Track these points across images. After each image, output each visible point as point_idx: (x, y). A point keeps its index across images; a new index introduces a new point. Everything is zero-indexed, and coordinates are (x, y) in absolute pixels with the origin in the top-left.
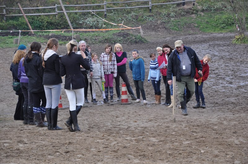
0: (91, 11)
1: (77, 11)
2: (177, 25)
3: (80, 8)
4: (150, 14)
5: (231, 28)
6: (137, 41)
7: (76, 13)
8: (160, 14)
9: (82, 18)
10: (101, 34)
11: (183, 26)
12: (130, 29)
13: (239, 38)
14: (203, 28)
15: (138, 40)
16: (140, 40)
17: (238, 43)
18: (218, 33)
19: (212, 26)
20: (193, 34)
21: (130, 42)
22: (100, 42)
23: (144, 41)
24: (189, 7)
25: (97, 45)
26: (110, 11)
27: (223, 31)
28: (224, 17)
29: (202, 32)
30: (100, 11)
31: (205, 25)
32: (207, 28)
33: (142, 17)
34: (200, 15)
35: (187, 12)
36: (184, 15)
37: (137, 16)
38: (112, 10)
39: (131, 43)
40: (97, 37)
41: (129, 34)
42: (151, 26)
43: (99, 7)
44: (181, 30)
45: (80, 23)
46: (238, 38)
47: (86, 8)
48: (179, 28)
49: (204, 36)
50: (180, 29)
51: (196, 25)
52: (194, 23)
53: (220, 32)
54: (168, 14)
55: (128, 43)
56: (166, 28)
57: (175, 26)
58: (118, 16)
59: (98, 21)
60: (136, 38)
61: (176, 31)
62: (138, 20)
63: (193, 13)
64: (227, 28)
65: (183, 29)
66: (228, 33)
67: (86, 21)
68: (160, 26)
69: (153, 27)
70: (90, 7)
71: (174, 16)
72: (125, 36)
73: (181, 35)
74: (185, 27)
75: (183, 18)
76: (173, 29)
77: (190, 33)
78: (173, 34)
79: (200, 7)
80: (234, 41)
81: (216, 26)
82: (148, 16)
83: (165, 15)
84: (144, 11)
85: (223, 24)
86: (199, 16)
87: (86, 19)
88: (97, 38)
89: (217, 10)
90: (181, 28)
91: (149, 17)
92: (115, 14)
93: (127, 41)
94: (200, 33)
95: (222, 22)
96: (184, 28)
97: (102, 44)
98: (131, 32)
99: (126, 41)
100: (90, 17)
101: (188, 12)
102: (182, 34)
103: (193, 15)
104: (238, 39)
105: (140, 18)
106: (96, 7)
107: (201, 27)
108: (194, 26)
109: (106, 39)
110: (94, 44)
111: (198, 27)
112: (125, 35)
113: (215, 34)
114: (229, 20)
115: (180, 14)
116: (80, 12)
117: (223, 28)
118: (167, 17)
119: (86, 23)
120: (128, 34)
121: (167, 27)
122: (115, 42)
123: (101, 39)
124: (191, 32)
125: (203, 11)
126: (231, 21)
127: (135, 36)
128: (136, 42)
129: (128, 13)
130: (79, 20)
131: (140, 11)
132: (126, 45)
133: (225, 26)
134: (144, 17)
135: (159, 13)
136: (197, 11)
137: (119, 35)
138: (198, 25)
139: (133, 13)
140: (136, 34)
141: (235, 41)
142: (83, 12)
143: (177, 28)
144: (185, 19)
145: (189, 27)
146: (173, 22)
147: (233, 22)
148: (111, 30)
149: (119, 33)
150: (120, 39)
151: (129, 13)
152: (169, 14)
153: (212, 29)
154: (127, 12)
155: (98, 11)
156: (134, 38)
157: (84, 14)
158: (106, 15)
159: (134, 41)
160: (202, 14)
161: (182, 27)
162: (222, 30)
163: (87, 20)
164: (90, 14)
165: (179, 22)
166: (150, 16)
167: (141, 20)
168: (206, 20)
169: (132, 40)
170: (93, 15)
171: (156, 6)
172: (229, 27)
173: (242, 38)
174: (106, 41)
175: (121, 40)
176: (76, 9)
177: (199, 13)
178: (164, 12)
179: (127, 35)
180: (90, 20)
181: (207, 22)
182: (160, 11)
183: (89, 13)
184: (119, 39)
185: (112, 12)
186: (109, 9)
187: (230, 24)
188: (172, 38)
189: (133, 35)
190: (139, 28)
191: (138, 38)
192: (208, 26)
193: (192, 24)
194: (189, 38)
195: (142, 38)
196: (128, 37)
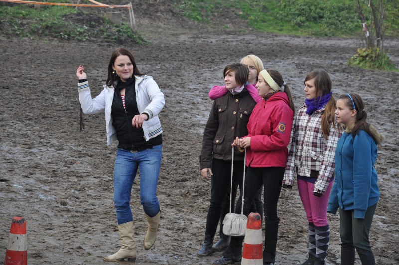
2: (199, 9)
5: (316, 28)
6: (123, 38)
10: (33, 12)
11: (212, 12)
12: (101, 7)
13: (367, 56)
14: (257, 21)
15: (125, 36)
16: (128, 36)
17: (366, 66)
18: (290, 36)
19: (276, 18)
20: (234, 33)
21: (105, 38)
22: (34, 32)
23: (138, 41)
25: (26, 39)
27: (299, 34)
29: (255, 31)
31: (261, 15)
32: (264, 21)
39: (108, 42)
40: (24, 18)
41: (103, 19)
42: (141, 5)
44: (208, 23)
46: (364, 54)
48: (202, 16)
49: (264, 41)
50: (205, 18)
51: (241, 13)
52: (237, 8)
53: (293, 33)
55: (100, 40)
56: (173, 14)
57: (193, 11)
60: (119, 31)
61: (196, 23)
64: (309, 27)
65: (212, 19)
66: (312, 38)
68: (162, 8)
69: (145, 7)
72: (93, 23)
73: (209, 33)
74: (216, 14)
76: (189, 17)
77: (228, 30)
78: (190, 28)
80: (354, 60)
81: (285, 20)
85: (299, 15)
88: (25, 22)
90: (208, 16)
93: (99, 38)
94: (251, 33)
95: (297, 12)
96: (214, 16)
97: (38, 38)
98: (106, 16)
99: (97, 36)
102: (211, 30)
104: (364, 58)
107: (252, 17)
108: (236, 14)
109: (47, 27)
110: (18, 35)
111: (245, 17)
112: (95, 21)
113: (285, 39)
114: (313, 8)
117: (299, 25)
120: (99, 18)
121: (177, 10)
122: (69, 35)
123: (34, 25)
124: (230, 27)
126: (318, 10)
127: (116, 27)
128: (120, 42)
132: (95, 46)
133: (303, 22)
137: (80, 19)
138: (245, 14)
140: (118, 21)
141: (357, 62)
143: (199, 14)
145: (224, 16)
147: (321, 15)
148: (53, 6)
149: (79, 15)
150: (82, 31)
153: (275, 25)
156: (114, 30)
159: (115, 39)
161: (210, 13)
162: (296, 30)
168: (262, 4)
169: (109, 36)
172: (312, 24)
173: (374, 55)
174: (47, 32)
175: (84, 32)
179: (99, 21)
181: (265, 9)
184: (79, 30)
187: (315, 19)
188: (193, 38)
189: (112, 24)
190: (126, 8)
191: (124, 32)
192: (266, 18)
193: (232, 9)
194: (232, 42)
195: (133, 32)
196: (102, 27)
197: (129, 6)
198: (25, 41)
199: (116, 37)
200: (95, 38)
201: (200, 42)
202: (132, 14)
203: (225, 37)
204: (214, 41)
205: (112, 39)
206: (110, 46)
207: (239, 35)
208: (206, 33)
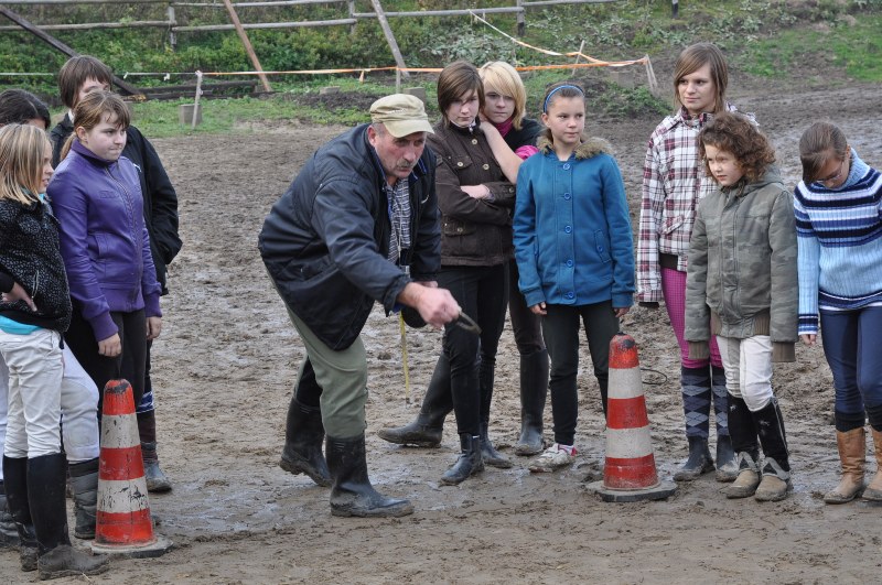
0: (471, 11)
1: (424, 12)
2: (769, 59)
4: (674, 21)
6: (637, 108)
7: (420, 20)
8: (708, 20)
9: (442, 38)
11: (789, 61)
14: (859, 67)
15: (641, 104)
16: (646, 105)
20: (824, 88)
21: (609, 111)
23: (662, 110)
26: (535, 13)
29: (857, 81)
30: (502, 13)
31: (867, 58)
32: (870, 66)
33: (648, 32)
34: (846, 23)
35: (800, 16)
36: (789, 26)
37: (628, 27)
38: (545, 10)
39: (614, 116)
41: (606, 84)
44: (784, 76)
45: (434, 52)
48: (775, 68)
49: (869, 94)
50: (779, 71)
51: (835, 58)
52: (828, 51)
54: (736, 21)
55: (601, 115)
57: (760, 62)
58: (566, 31)
60: (631, 99)
61: (765, 78)
62: (630, 43)
63: (819, 18)
65: (790, 72)
67: (455, 46)
71: (757, 27)
72: (590, 91)
73: (786, 92)
74: (796, 63)
75: (787, 33)
76: (754, 71)
77: (815, 84)
78: (755, 88)
82: (667, 30)
83: (725, 23)
86: (840, 27)
87: (456, 39)
90: (783, 68)
91: (671, 33)
92: (553, 21)
93: (601, 111)
94: (850, 85)
96: (793, 66)
98: (613, 79)
99: (596, 109)
100: (469, 32)
101: (803, 15)
102: (787, 86)
103: (821, 25)
105: (640, 35)
107: (852, 62)
108: (826, 60)
111: (842, 63)
112: (593, 87)
115: (777, 20)
116: (435, 16)
118: (732, 30)
119: (455, 53)
120: (601, 83)
121: (734, 64)
124: (819, 80)
125: (854, 9)
127: (627, 92)
128: (632, 114)
129: (600, 17)
130: (431, 44)
131: (641, 12)
132: (595, 124)
134: (655, 33)
135: (704, 18)
136: (835, 11)
138: (840, 58)
139: (615, 19)
140: (629, 84)
142: (445, 16)
143: (769, 66)
144: (795, 39)
145: (809, 65)
146: (753, 47)
151: (604, 18)
152: (739, 22)
154: (596, 15)
155: (496, 13)
156: (623, 97)
157: (448, 24)
158: (522, 25)
159: (625, 110)
160: (853, 20)
161: (786, 63)
163: (458, 43)
164: (468, 22)
165: (774, 46)
166: (673, 28)
167: (644, 42)
168: (867, 40)
169: (616, 107)
170: (477, 26)
176: (421, 4)
177: (841, 17)
178: (723, 13)
179: (600, 87)
180: (467, 44)
181: (871, 47)
182: (706, 11)
183: (467, 19)
185: (543, 17)
186: (535, 6)
188: (758, 100)
189: (620, 88)
190: (642, 63)
191: (639, 100)
192: (875, 61)
193: (821, 53)
194: (818, 99)
195: (653, 98)
196: (604, 95)
197: (645, 60)
199: (626, 107)
200: (594, 112)
201: (767, 105)
202: (650, 72)
203: (808, 94)
204: (789, 101)
205: (620, 111)
206: (617, 121)
207: (831, 90)
208: (780, 92)
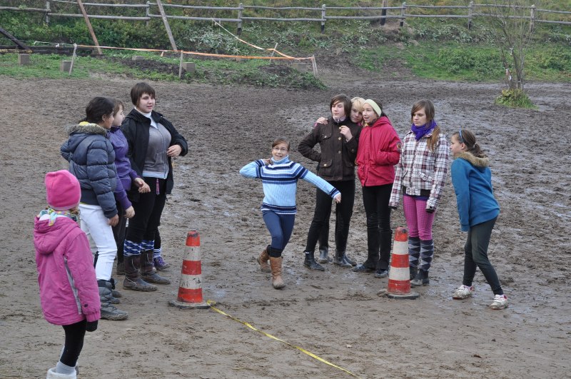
0: (213, 19)
1: (187, 17)
2: (371, 60)
3: (192, 13)
4: (322, 35)
5: (468, 75)
6: (307, 84)
7: (184, 22)
8: (340, 35)
9: (196, 32)
10: (235, 64)
12: (290, 59)
13: (510, 96)
14: (419, 69)
15: (309, 82)
16: (312, 83)
17: (509, 104)
18: (447, 81)
19: (435, 67)
20: (400, 79)
21: (292, 84)
22: (235, 80)
23: (320, 86)
24: (392, 28)
25: (228, 86)
26: (247, 23)
27: (454, 79)
28: (457, 51)
29: (417, 77)
30: (229, 22)
31: (423, 64)
32: (425, 69)
33: (308, 39)
34: (413, 44)
35: (388, 38)
36: (382, 43)
37: (297, 36)
38: (252, 22)
39: (295, 88)
40: (227, 70)
41: (291, 69)
42: (323, 57)
43: (228, 13)
44: (379, 71)
45: (191, 40)
46: (507, 95)
47: (204, 12)
48: (374, 66)
49: (425, 85)
50: (376, 68)
51: (406, 63)
52: (402, 59)
53: (449, 79)
54: (354, 37)
56: (350, 64)
57: (366, 62)
58: (263, 34)
59: (224, 41)
60: (304, 79)
61: (369, 71)
62: (298, 45)
63: (399, 40)
64: (462, 74)
65: (382, 68)
66: (465, 83)
67: (203, 38)
68: (340, 60)
69: (326, 59)
70: (212, 13)
71: (365, 42)
72: (283, 72)
73: (380, 79)
75: (382, 47)
76: (363, 66)
77: (395, 77)
78: (363, 76)
79: (411, 31)
80: (499, 99)
81: (442, 68)
82: (318, 39)
83: (349, 38)
84: (312, 27)
85: (454, 64)
86: (409, 46)
87: (203, 34)
88: (227, 72)
89: (441, 38)
90: (378, 66)
91: (320, 41)
92: (256, 29)
93: (288, 84)
94: (414, 79)
95: (452, 62)
96: (384, 65)
97: (238, 85)
98: (295, 66)
99: (286, 83)
100: (211, 31)
101: (390, 38)
102: (381, 77)
103: (399, 44)
104: (507, 97)
105: (303, 41)
106: (223, 13)
107: (415, 66)
108: (402, 64)
109: (246, 76)
110: (221, 83)
111: (409, 66)
112: (284, 70)
113: (442, 83)
114: (465, 58)
115: (376, 39)
116: (192, 20)
117: (454, 72)
118: (352, 42)
119: (202, 42)
121: (353, 61)
122: (263, 83)
123: (235, 74)
124: (397, 74)
125: (417, 37)
126: (470, 60)
127: (302, 75)
128: (305, 87)
129: (282, 29)
130: (190, 35)
131: (304, 28)
132: (285, 91)
133: (458, 70)
134: (311, 40)
135: (338, 35)
136: (407, 37)
137: (272, 70)
138: (409, 63)
139: (290, 31)
140: (303, 70)
141: (502, 101)
142: (198, 20)
143: (371, 64)
144: (385, 50)
145: (393, 66)
146: (363, 53)
147: (472, 63)
148: (251, 59)
149: (271, 66)
150: (274, 78)
151: (284, 29)
152: (356, 39)
153: (434, 72)
154: (280, 28)
155: (225, 22)
156: (300, 77)
157: (199, 25)
158: (240, 29)
159: (301, 85)
160: (416, 43)
161: (380, 63)
162: (452, 76)
163: (205, 36)
164: (211, 25)
165: (374, 54)
166: (321, 38)
167: (305, 45)
168: (424, 55)
169: (296, 82)
170: (215, 28)
171: (334, 22)
172: (465, 71)
173: (515, 95)
174: (245, 80)
175: (276, 80)
176: (185, 13)
177: (410, 41)
178: (348, 33)
179: (288, 71)
180: (209, 37)
181: (426, 58)
182: (339, 30)
183: (210, 23)
184: (271, 78)
185: (251, 26)
186: (248, 19)
187: (467, 67)
188: (366, 83)
189: (298, 72)
190: (310, 60)
191: (308, 80)
192: (427, 66)
193: (399, 60)
194: (398, 86)
195: (315, 79)
196: (290, 76)
197: (313, 58)
198: (227, 87)
199: (302, 83)
201: (372, 86)
202: (315, 65)
203: (392, 82)
204: (383, 86)
205: (298, 85)
206: (297, 90)
207: (404, 81)
208: (377, 79)
